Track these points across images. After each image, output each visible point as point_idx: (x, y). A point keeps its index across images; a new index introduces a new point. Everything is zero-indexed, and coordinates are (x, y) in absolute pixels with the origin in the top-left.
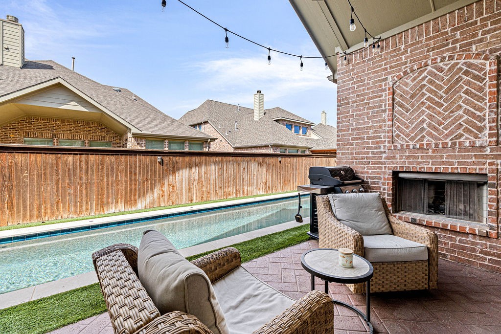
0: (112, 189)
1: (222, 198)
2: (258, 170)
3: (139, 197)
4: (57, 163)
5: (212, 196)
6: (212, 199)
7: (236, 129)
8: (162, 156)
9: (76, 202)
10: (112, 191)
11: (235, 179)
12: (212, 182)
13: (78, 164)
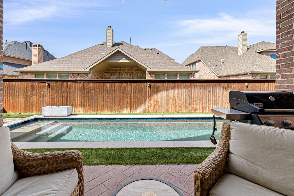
0: (125, 100)
1: (191, 112)
2: (223, 93)
3: (138, 106)
4: (103, 87)
5: (183, 110)
6: (183, 112)
7: (222, 63)
8: (150, 83)
9: (110, 106)
10: (125, 102)
11: (201, 99)
12: (182, 100)
13: (111, 87)
